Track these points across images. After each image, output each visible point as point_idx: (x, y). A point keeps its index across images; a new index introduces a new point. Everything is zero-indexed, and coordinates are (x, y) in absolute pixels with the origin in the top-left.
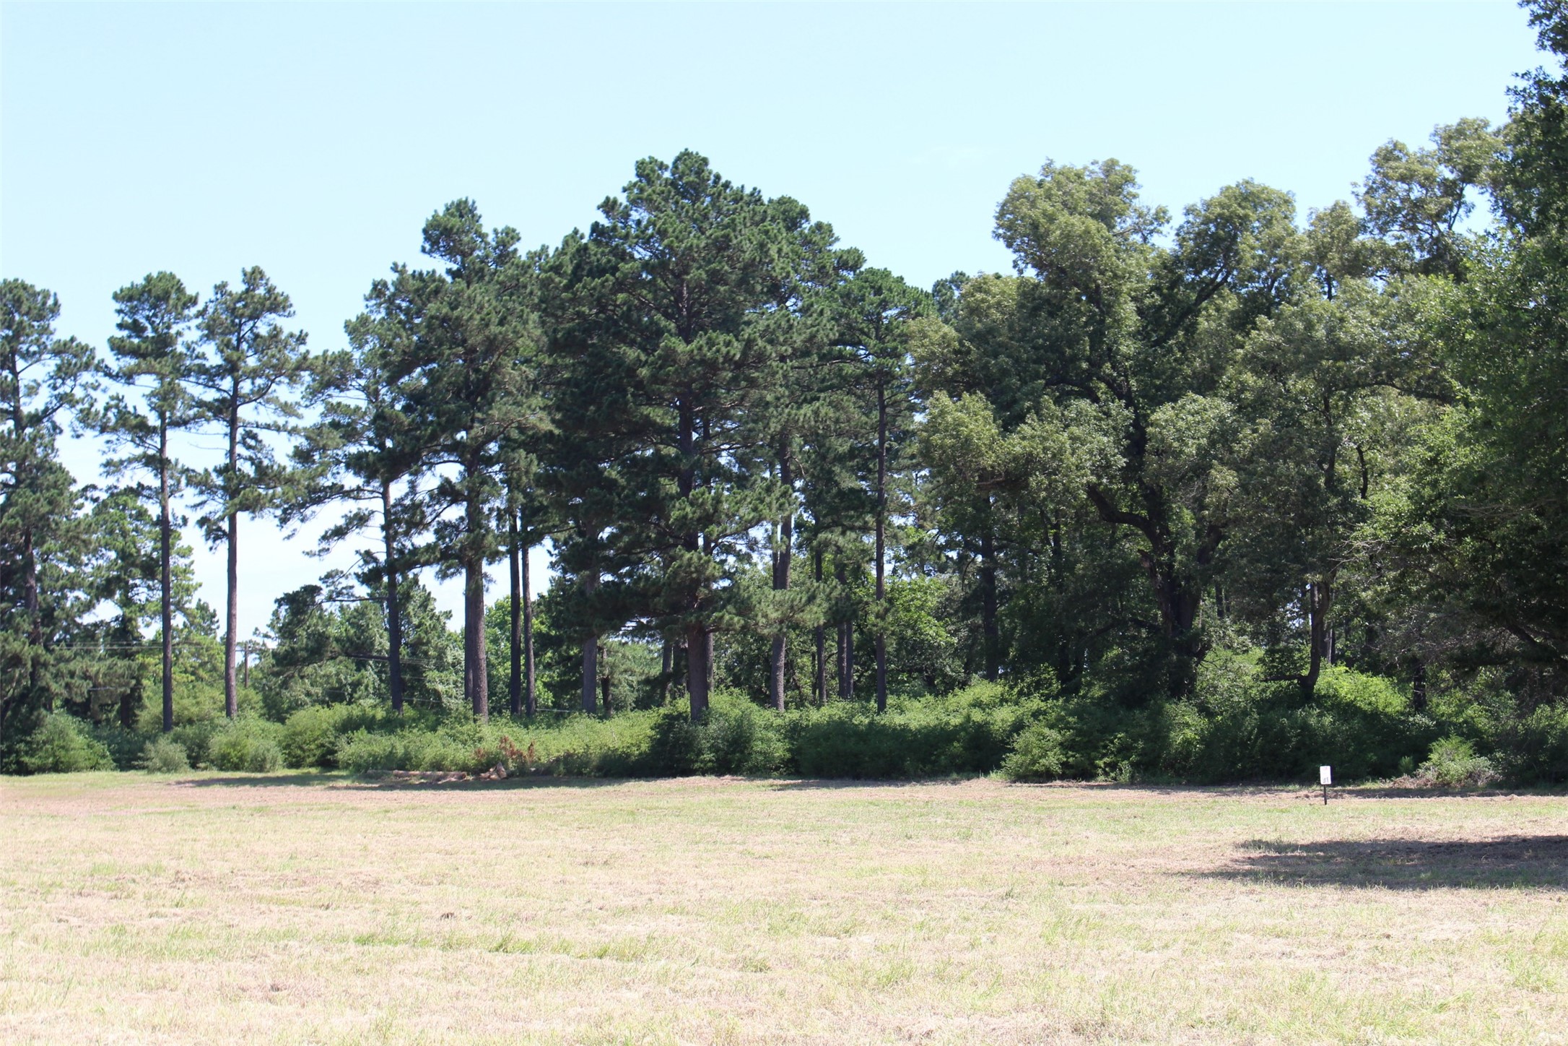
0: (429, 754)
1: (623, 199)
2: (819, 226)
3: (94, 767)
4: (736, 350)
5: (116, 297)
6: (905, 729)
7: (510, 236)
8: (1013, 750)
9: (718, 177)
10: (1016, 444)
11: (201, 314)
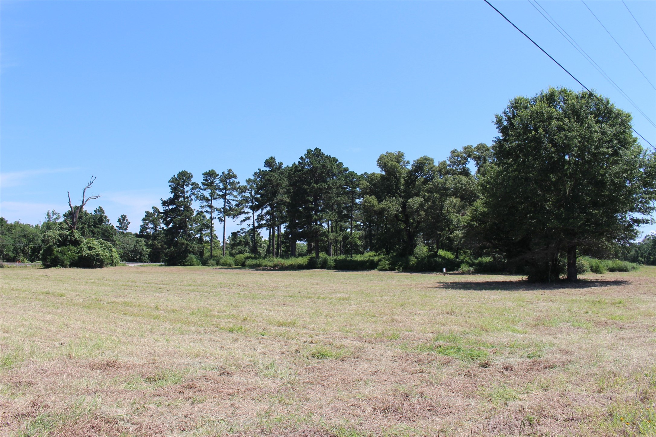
0: (264, 264)
1: (304, 157)
2: (340, 163)
3: (198, 265)
4: (326, 186)
5: (203, 174)
6: (357, 261)
7: (281, 164)
8: (379, 265)
9: (323, 153)
10: (381, 206)
11: (219, 178)
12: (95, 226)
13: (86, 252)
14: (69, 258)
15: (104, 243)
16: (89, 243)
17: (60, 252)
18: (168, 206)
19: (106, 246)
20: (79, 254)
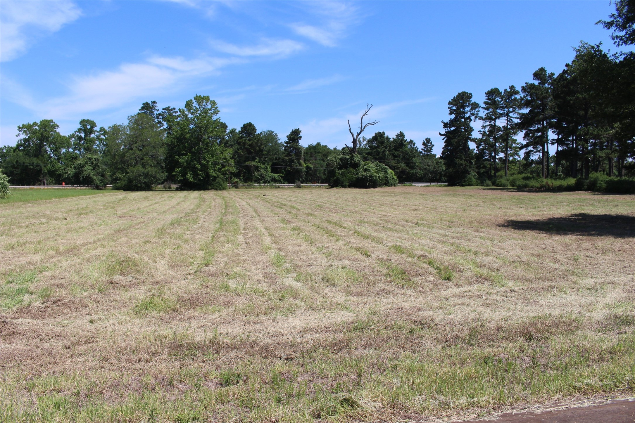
11: (501, 96)
12: (396, 150)
13: (362, 173)
14: (348, 179)
15: (380, 166)
16: (366, 165)
17: (341, 174)
18: (450, 128)
19: (381, 168)
20: (357, 176)
